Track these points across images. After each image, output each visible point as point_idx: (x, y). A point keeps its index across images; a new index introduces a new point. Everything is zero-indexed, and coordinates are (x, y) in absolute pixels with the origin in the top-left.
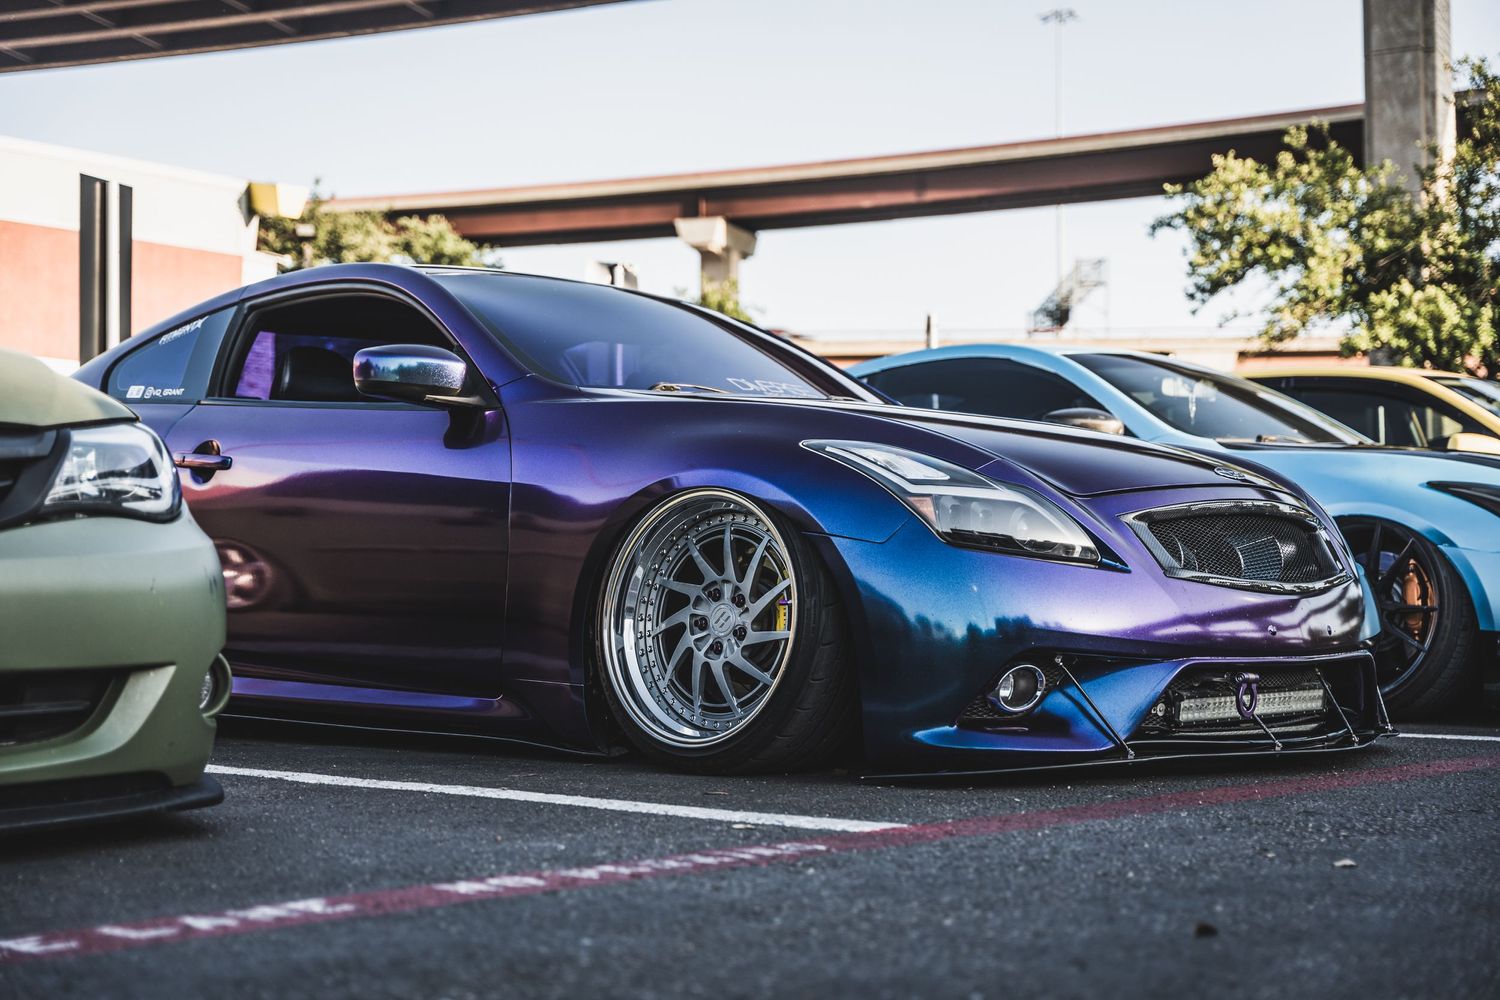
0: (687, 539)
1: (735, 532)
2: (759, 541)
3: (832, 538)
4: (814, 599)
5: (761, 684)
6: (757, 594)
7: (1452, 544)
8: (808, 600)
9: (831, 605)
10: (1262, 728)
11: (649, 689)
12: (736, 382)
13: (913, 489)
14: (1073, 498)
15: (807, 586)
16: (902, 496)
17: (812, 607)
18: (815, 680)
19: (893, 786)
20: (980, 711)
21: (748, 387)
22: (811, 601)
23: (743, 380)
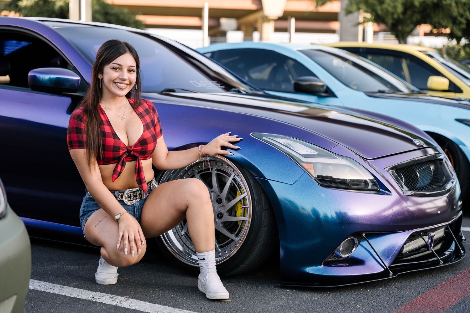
0: (193, 170)
1: (217, 170)
2: (230, 176)
3: (269, 180)
4: (260, 207)
5: (230, 239)
6: (229, 200)
7: (465, 145)
8: (256, 207)
9: (267, 210)
12: (193, 83)
13: (304, 160)
14: (366, 161)
15: (256, 201)
16: (299, 162)
17: (259, 210)
18: (259, 242)
19: (294, 290)
20: (331, 257)
21: (199, 85)
22: (258, 208)
23: (195, 81)
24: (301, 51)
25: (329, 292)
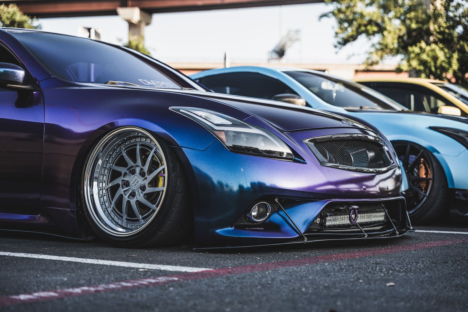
0: (121, 148)
1: (141, 145)
2: (151, 149)
3: (182, 148)
4: (174, 174)
5: (152, 210)
6: (150, 171)
7: (438, 152)
9: (182, 176)
10: (360, 228)
11: (104, 212)
12: (142, 81)
13: (216, 128)
14: (283, 133)
15: (172, 169)
16: (212, 131)
17: (174, 177)
18: (174, 208)
19: (207, 253)
20: (244, 221)
21: (147, 83)
22: (173, 175)
23: (145, 80)
24: (286, 72)
25: (239, 253)
